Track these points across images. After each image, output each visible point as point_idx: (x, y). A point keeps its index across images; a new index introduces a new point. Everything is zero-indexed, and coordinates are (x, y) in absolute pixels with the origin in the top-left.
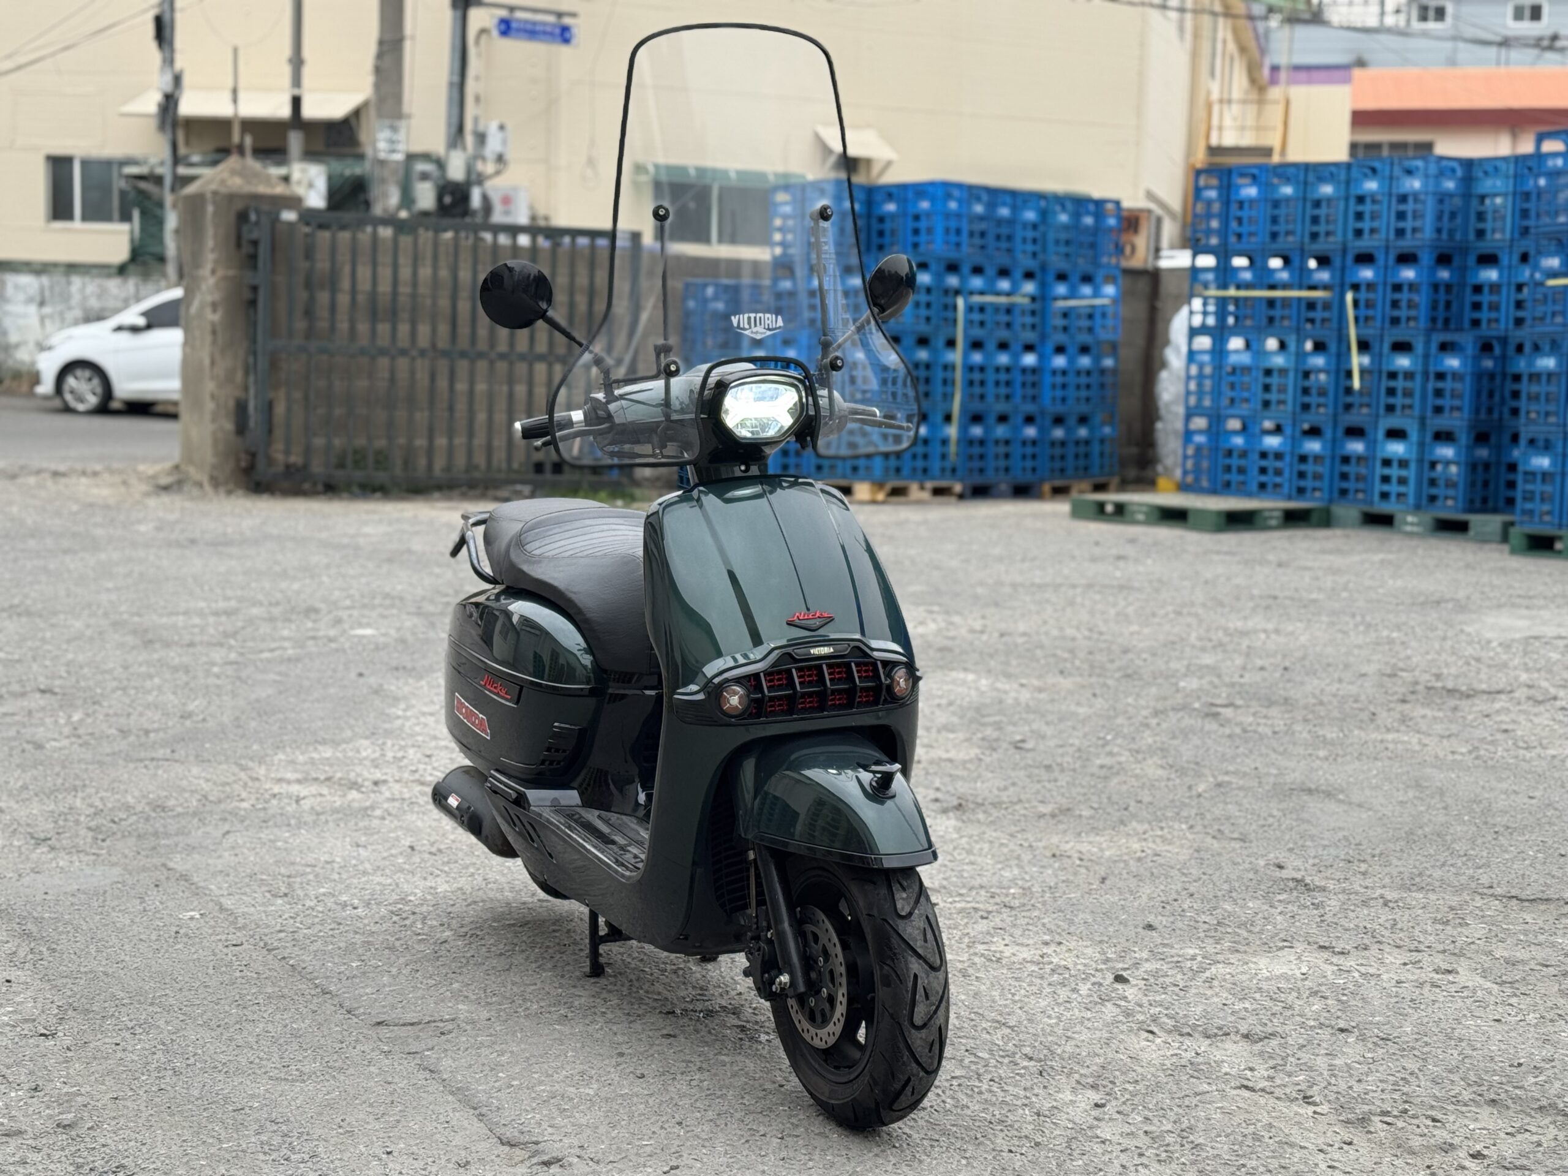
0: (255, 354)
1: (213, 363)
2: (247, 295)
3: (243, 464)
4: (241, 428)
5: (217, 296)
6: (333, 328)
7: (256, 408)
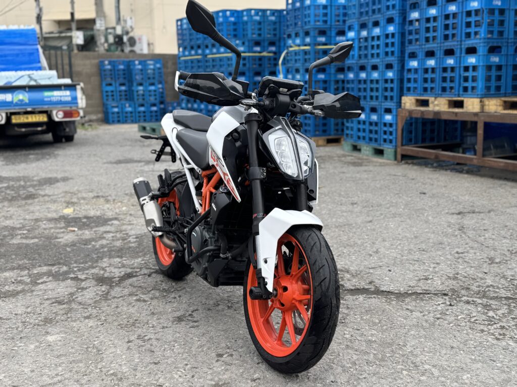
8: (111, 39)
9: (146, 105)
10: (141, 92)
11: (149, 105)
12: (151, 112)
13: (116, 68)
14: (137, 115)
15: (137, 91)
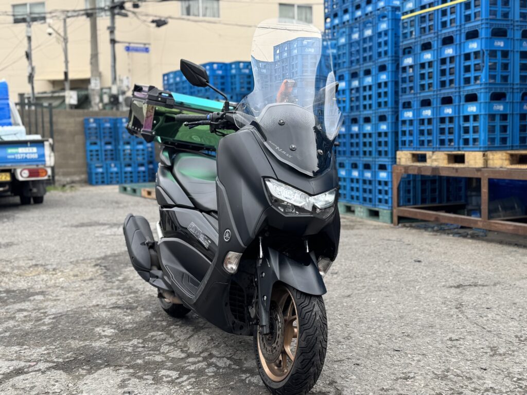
8: (106, 99)
9: (133, 165)
10: (128, 152)
11: (136, 165)
12: (139, 172)
13: (102, 126)
14: (123, 175)
15: (124, 151)
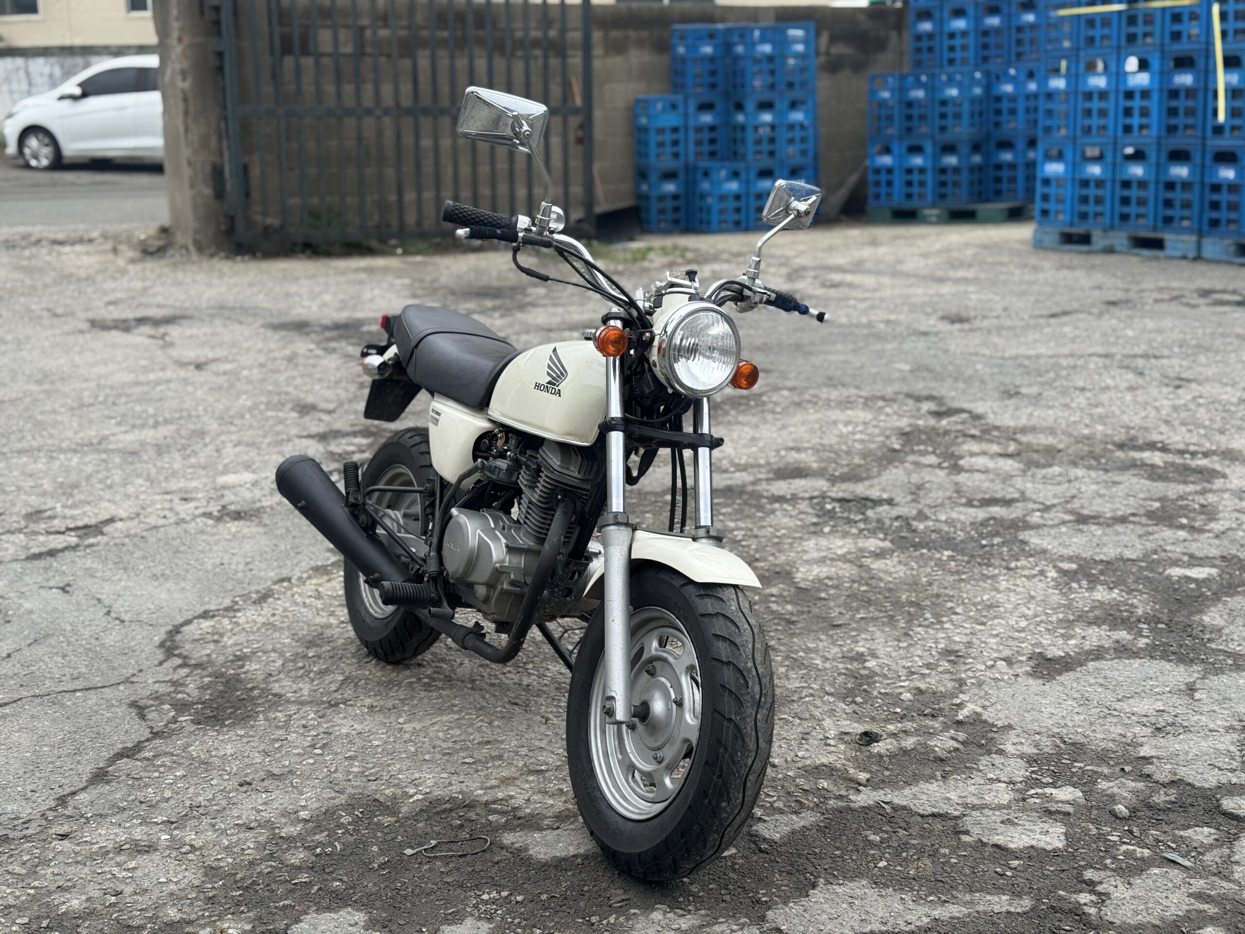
0: (225, 119)
1: (187, 130)
2: (213, 61)
3: (223, 227)
4: (219, 193)
5: (185, 64)
6: (299, 91)
7: (231, 172)
